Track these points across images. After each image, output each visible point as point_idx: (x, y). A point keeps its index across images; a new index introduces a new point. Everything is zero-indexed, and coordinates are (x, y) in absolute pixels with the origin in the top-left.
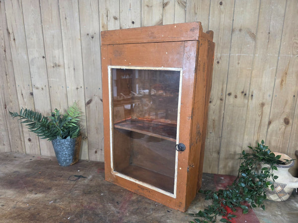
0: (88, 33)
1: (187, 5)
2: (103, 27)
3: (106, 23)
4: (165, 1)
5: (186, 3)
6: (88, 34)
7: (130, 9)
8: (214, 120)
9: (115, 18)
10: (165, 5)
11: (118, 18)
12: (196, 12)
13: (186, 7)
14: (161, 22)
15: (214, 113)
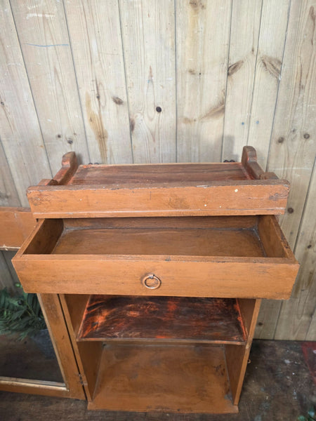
0: (60, 133)
1: (284, 68)
2: (91, 120)
3: (97, 113)
4: (233, 61)
5: (280, 63)
6: (59, 136)
7: (150, 81)
8: (311, 273)
9: (118, 102)
10: (232, 69)
11: (125, 100)
12: (303, 83)
13: (279, 72)
14: (221, 108)
15: (313, 262)
